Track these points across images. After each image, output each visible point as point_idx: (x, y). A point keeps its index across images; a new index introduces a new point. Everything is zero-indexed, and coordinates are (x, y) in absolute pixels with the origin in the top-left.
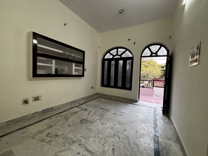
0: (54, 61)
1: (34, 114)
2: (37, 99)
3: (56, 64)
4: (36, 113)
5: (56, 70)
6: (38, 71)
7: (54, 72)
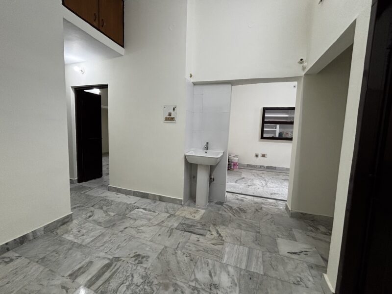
0: (278, 126)
1: (261, 166)
2: (264, 156)
3: (280, 128)
4: (263, 166)
5: (280, 134)
6: (264, 134)
7: (277, 136)
